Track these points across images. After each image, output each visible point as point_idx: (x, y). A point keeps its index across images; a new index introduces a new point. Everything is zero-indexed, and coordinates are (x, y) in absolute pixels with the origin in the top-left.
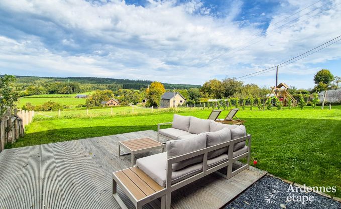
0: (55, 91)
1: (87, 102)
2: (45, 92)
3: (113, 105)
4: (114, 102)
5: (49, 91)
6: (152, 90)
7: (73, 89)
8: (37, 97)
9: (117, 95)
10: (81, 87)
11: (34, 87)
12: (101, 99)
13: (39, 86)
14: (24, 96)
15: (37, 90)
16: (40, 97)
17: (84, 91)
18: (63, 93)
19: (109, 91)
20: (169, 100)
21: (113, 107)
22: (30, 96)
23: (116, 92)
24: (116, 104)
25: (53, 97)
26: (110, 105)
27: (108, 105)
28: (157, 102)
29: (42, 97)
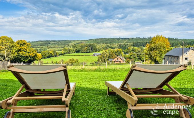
0: (79, 51)
1: (98, 59)
2: (74, 51)
3: (118, 62)
4: (120, 60)
5: (76, 51)
6: (153, 45)
7: (92, 49)
8: (68, 56)
9: (126, 53)
10: (97, 47)
11: (67, 48)
12: (109, 57)
13: (70, 47)
14: (62, 54)
15: (69, 50)
16: (70, 56)
17: (99, 50)
18: (85, 52)
19: (119, 49)
20: (178, 57)
21: (119, 64)
22: (64, 55)
23: (126, 50)
24: (122, 62)
25: (78, 55)
26: (116, 62)
27: (115, 62)
28: (158, 59)
29: (71, 56)
